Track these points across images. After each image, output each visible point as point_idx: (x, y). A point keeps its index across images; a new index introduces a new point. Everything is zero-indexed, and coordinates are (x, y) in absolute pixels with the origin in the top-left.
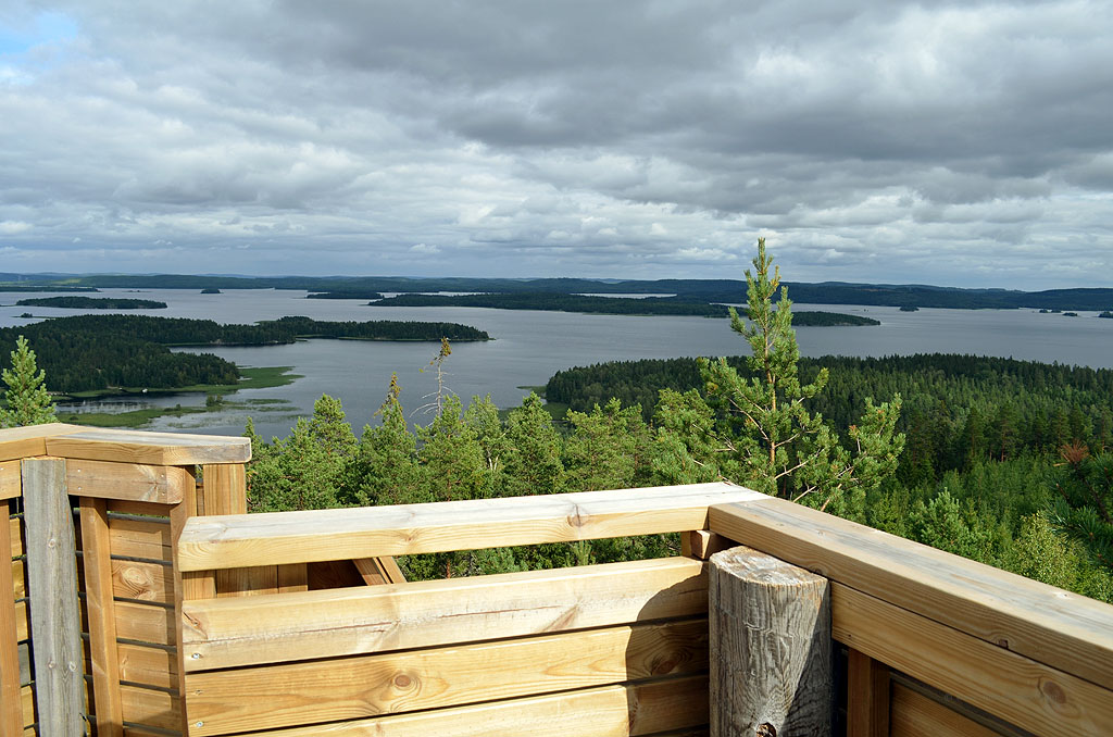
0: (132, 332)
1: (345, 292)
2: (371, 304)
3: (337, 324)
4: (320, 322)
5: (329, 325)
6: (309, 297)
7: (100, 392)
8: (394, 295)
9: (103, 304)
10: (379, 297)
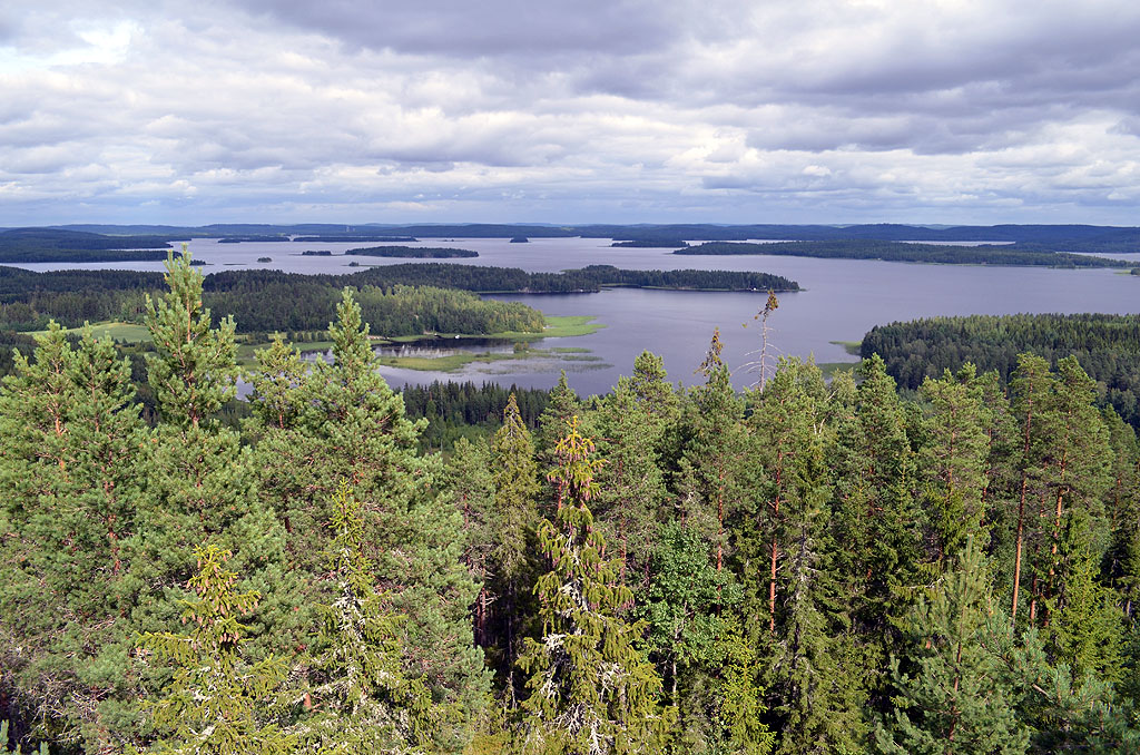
0: (447, 280)
1: (650, 240)
2: (676, 253)
3: (642, 273)
4: (625, 271)
5: (633, 274)
6: (614, 245)
7: (418, 337)
8: (699, 243)
9: (420, 253)
10: (684, 245)
